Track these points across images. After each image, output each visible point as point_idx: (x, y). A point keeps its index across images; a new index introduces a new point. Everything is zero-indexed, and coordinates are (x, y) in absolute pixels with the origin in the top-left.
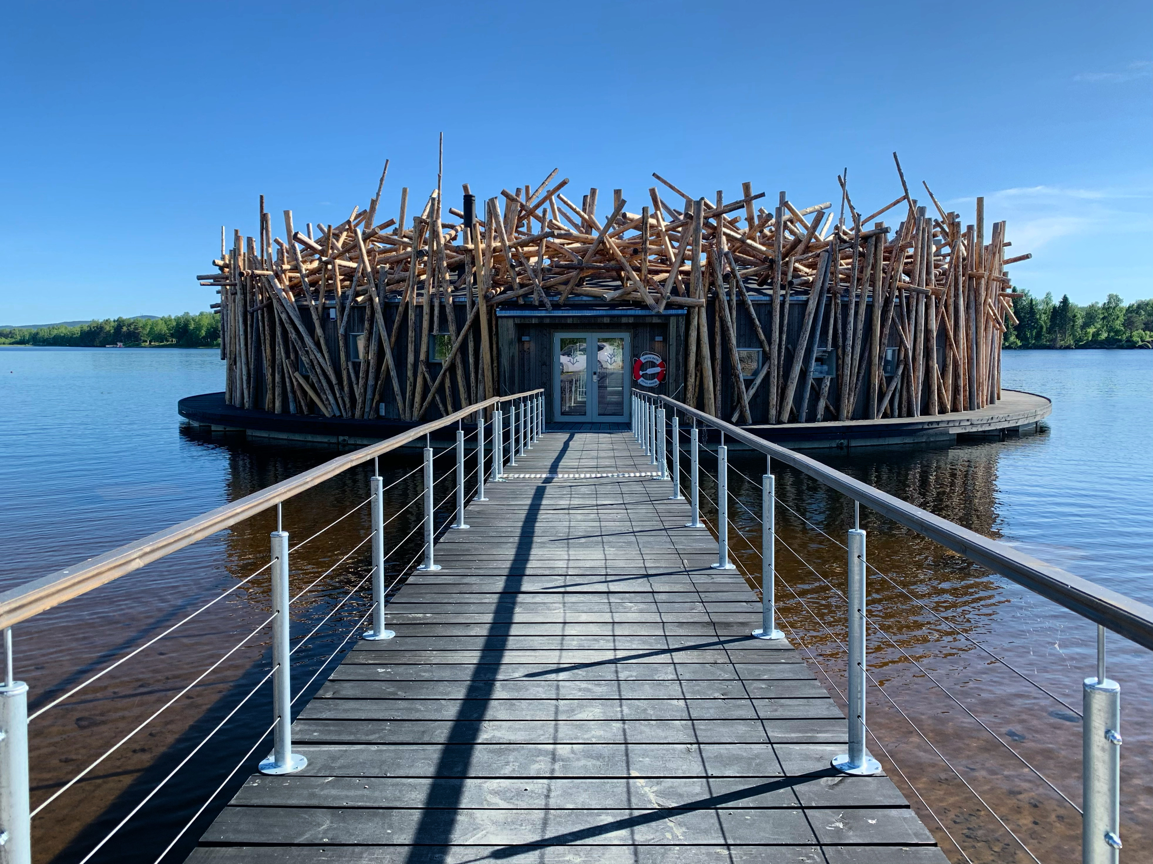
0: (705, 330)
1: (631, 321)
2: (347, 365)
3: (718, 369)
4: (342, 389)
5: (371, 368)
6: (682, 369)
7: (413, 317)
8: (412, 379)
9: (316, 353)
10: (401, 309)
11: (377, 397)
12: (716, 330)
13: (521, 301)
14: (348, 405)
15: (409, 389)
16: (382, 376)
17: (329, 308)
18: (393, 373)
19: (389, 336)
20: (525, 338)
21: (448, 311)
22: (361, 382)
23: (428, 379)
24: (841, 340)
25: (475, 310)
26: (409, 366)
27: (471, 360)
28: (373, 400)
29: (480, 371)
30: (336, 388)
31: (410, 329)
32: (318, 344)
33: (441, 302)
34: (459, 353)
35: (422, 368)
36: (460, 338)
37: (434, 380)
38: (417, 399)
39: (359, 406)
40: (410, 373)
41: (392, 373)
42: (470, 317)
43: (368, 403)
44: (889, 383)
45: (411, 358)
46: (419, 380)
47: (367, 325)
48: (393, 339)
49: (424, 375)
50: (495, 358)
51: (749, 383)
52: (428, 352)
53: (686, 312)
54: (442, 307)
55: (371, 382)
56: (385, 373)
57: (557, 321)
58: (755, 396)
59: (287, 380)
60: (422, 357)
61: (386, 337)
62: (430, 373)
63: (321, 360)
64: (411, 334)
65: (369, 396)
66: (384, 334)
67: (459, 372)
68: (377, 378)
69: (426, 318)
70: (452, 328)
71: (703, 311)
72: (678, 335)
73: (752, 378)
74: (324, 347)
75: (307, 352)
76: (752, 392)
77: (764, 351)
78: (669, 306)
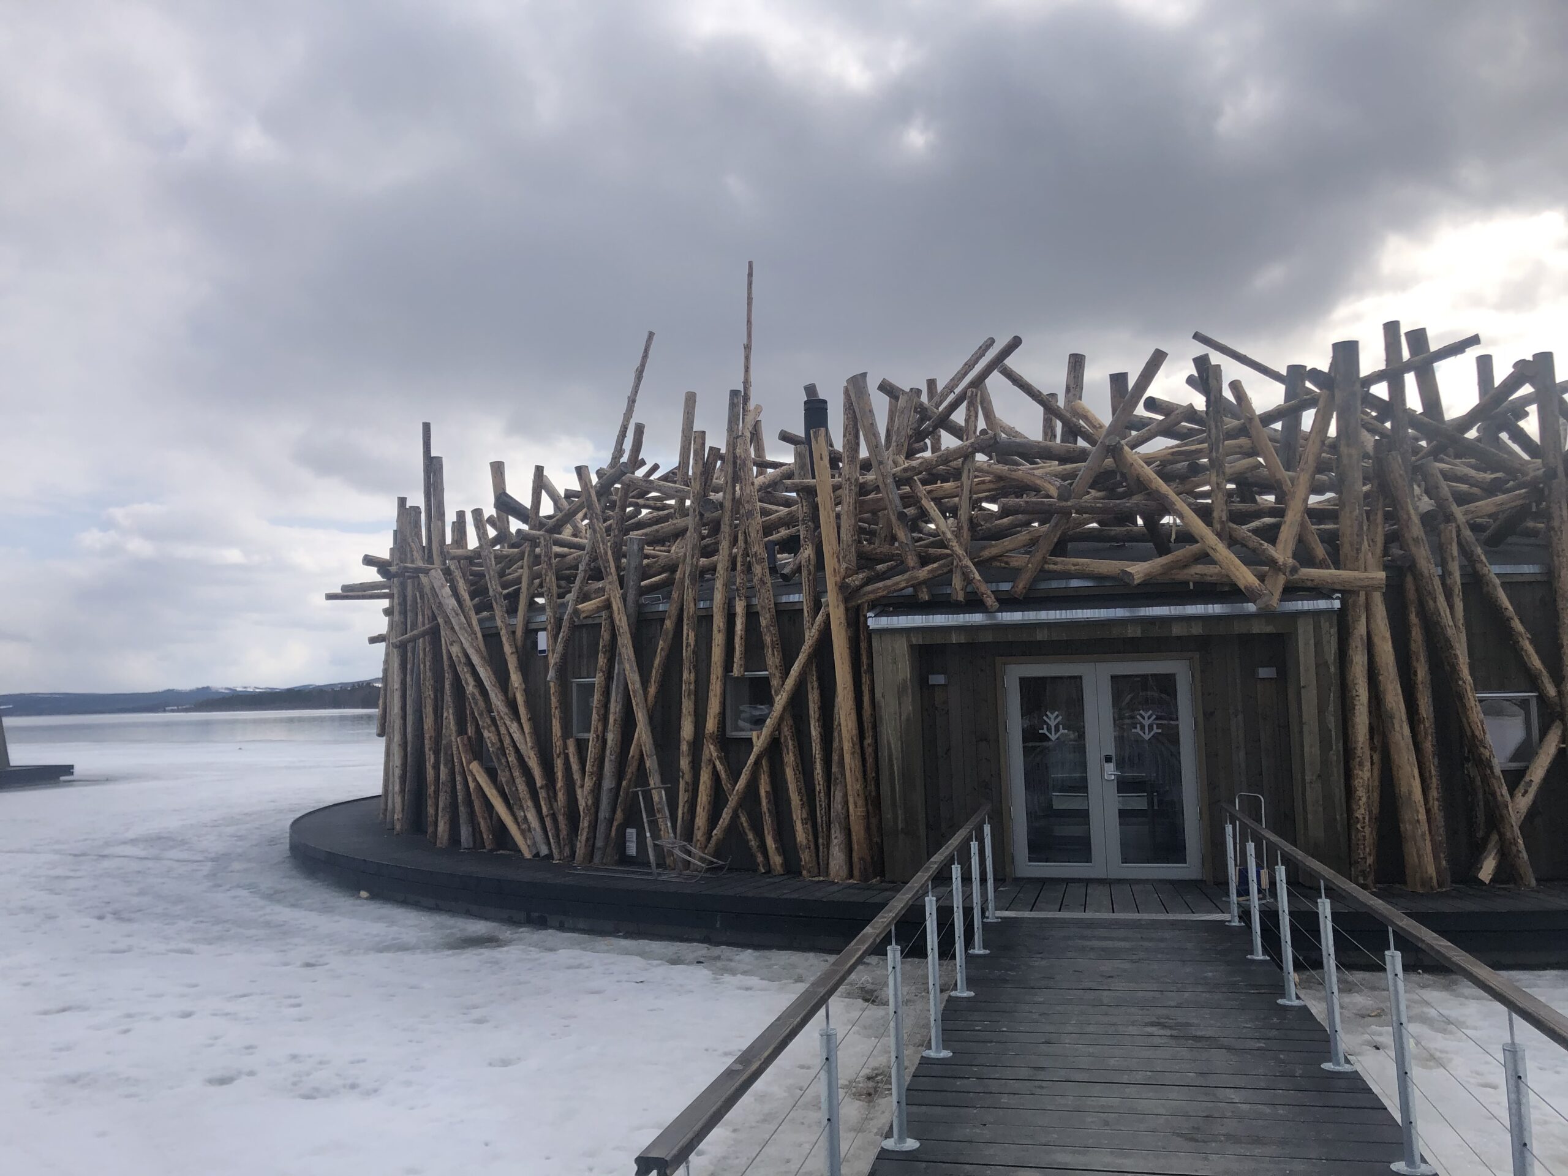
0: (1386, 650)
1: (1197, 630)
2: (565, 747)
3: (1428, 746)
4: (552, 797)
5: (608, 752)
6: (1337, 746)
7: (692, 641)
8: (688, 777)
9: (508, 723)
10: (669, 624)
11: (619, 815)
12: (1414, 646)
13: (924, 596)
14: (564, 833)
15: (683, 797)
16: (631, 770)
17: (536, 631)
18: (651, 763)
19: (645, 683)
20: (938, 679)
21: (763, 622)
22: (588, 783)
23: (723, 775)
25: (820, 618)
26: (684, 747)
27: (815, 732)
28: (611, 821)
29: (835, 757)
30: (542, 794)
31: (686, 665)
32: (512, 705)
33: (749, 607)
34: (787, 716)
35: (710, 750)
36: (790, 682)
37: (735, 777)
38: (701, 820)
39: (583, 836)
40: (684, 763)
41: (648, 763)
42: (810, 635)
43: (601, 828)
45: (687, 730)
46: (705, 777)
47: (602, 661)
48: (652, 690)
49: (714, 766)
50: (867, 725)
52: (723, 714)
53: (1337, 604)
54: (752, 615)
55: (608, 784)
56: (635, 764)
57: (1010, 638)
59: (458, 778)
60: (711, 725)
61: (638, 685)
62: (726, 760)
63: (517, 736)
64: (688, 676)
65: (604, 813)
66: (634, 679)
67: (790, 758)
68: (620, 774)
69: (718, 639)
70: (773, 659)
71: (1378, 598)
72: (1321, 665)
73: (1521, 763)
74: (522, 710)
75: (493, 720)
77: (1542, 699)
78: (1291, 591)
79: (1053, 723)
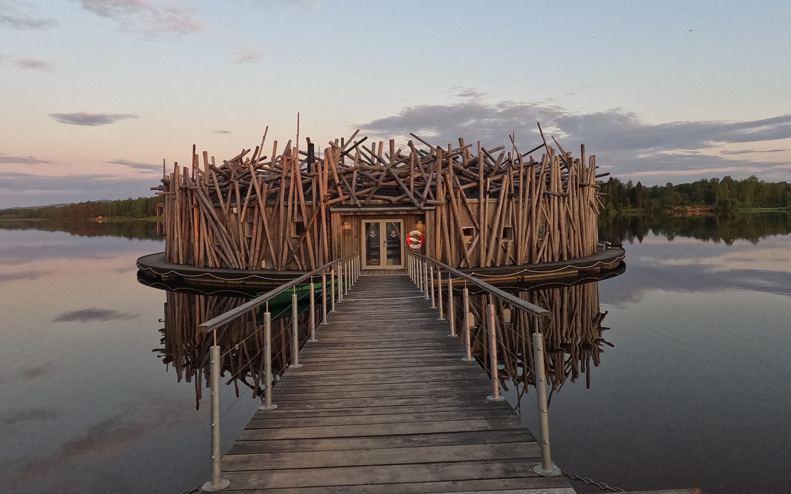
0: (445, 217)
1: (405, 213)
2: (244, 240)
3: (452, 238)
4: (240, 253)
5: (257, 241)
7: (282, 212)
8: (281, 247)
10: (275, 208)
11: (261, 257)
12: (451, 217)
13: (344, 203)
14: (244, 262)
20: (346, 223)
22: (252, 249)
23: (291, 247)
24: (516, 222)
25: (318, 208)
26: (280, 240)
27: (316, 236)
29: (321, 242)
30: (237, 252)
31: (281, 219)
34: (308, 232)
35: (287, 240)
37: (294, 248)
39: (250, 263)
40: (280, 244)
41: (270, 244)
42: (316, 212)
43: (256, 261)
44: (541, 244)
45: (281, 235)
46: (286, 247)
47: (255, 217)
49: (289, 245)
50: (329, 235)
51: (470, 245)
53: (435, 208)
54: (299, 207)
55: (257, 249)
57: (364, 214)
58: (473, 253)
59: (207, 248)
60: (287, 234)
62: (292, 244)
64: (281, 221)
65: (256, 256)
66: (266, 222)
67: (309, 243)
69: (290, 213)
70: (305, 218)
71: (444, 207)
72: (431, 221)
73: (471, 242)
76: (471, 250)
77: (476, 228)
78: (426, 205)
79: (373, 234)
